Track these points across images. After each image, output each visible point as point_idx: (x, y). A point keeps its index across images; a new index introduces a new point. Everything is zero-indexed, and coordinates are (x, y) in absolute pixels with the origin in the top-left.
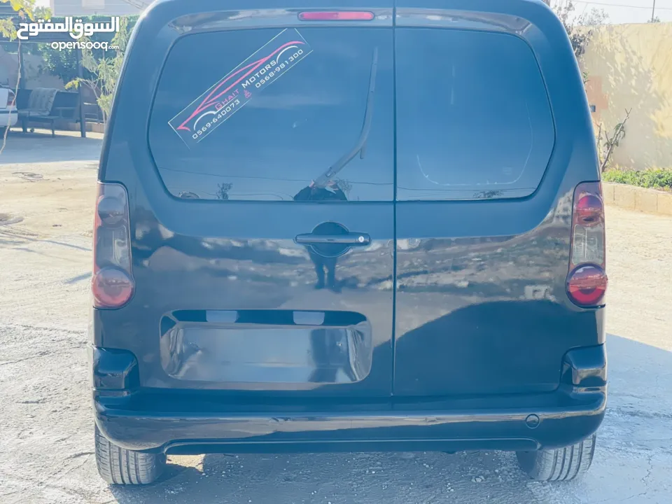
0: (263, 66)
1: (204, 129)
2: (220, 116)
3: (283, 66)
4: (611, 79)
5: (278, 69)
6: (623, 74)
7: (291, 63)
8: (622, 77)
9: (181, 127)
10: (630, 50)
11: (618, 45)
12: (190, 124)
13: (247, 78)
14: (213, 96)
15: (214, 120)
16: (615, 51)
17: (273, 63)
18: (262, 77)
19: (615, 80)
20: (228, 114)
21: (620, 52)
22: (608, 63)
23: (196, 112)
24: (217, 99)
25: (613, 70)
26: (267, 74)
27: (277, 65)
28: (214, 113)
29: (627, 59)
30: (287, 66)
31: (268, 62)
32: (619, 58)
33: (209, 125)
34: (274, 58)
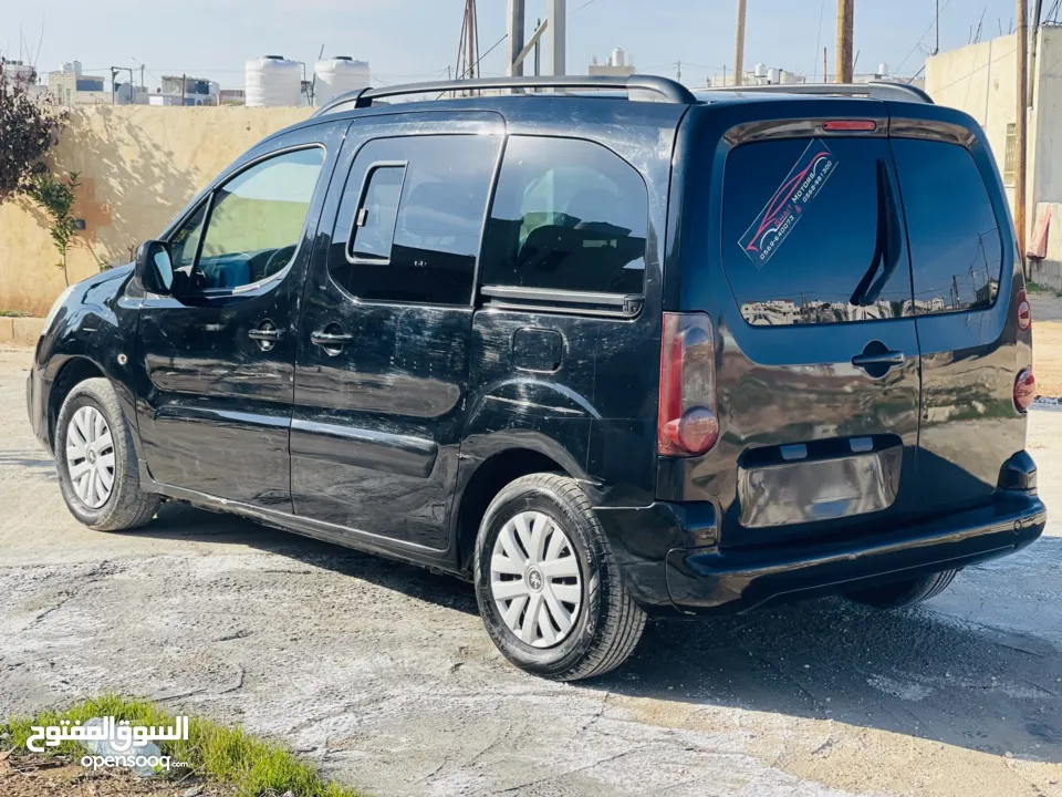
0: (804, 180)
1: (769, 248)
2: (780, 234)
3: (819, 178)
4: (113, 182)
5: (817, 182)
6: (137, 176)
7: (826, 175)
8: (136, 180)
9: (749, 247)
10: (148, 143)
11: (125, 135)
12: (756, 244)
13: (795, 192)
14: (770, 214)
15: (776, 239)
16: (119, 143)
17: (812, 175)
18: (806, 190)
19: (121, 184)
20: (787, 230)
21: (128, 145)
22: (105, 160)
23: (760, 231)
24: (775, 217)
25: (116, 170)
26: (809, 188)
27: (815, 178)
28: (775, 230)
29: (142, 155)
30: (823, 179)
31: (807, 175)
32: (128, 154)
33: (772, 244)
34: (811, 171)
